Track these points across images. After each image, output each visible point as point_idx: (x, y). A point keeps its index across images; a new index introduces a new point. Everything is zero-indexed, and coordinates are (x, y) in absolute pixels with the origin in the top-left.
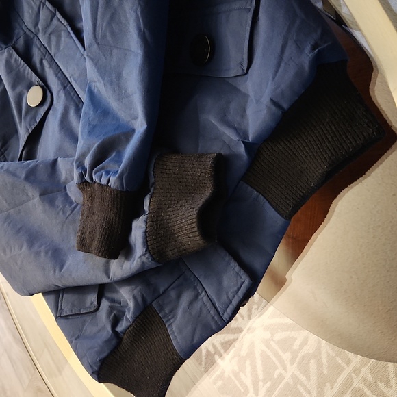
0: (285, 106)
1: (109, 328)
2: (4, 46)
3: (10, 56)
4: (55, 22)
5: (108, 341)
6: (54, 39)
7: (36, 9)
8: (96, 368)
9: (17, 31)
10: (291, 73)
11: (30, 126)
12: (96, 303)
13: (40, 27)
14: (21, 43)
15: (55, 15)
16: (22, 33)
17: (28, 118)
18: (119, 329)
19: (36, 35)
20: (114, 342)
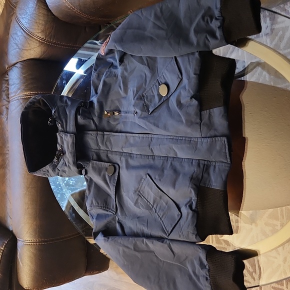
0: (198, 73)
1: (190, 211)
2: (88, 162)
3: (93, 164)
4: (105, 137)
5: (193, 216)
6: (108, 144)
7: (95, 138)
8: (196, 232)
9: (91, 154)
10: (194, 62)
11: (114, 183)
12: (180, 213)
13: (100, 144)
14: (95, 157)
15: (104, 134)
16: (93, 153)
17: (112, 181)
18: (194, 207)
19: (100, 149)
20: (195, 214)
